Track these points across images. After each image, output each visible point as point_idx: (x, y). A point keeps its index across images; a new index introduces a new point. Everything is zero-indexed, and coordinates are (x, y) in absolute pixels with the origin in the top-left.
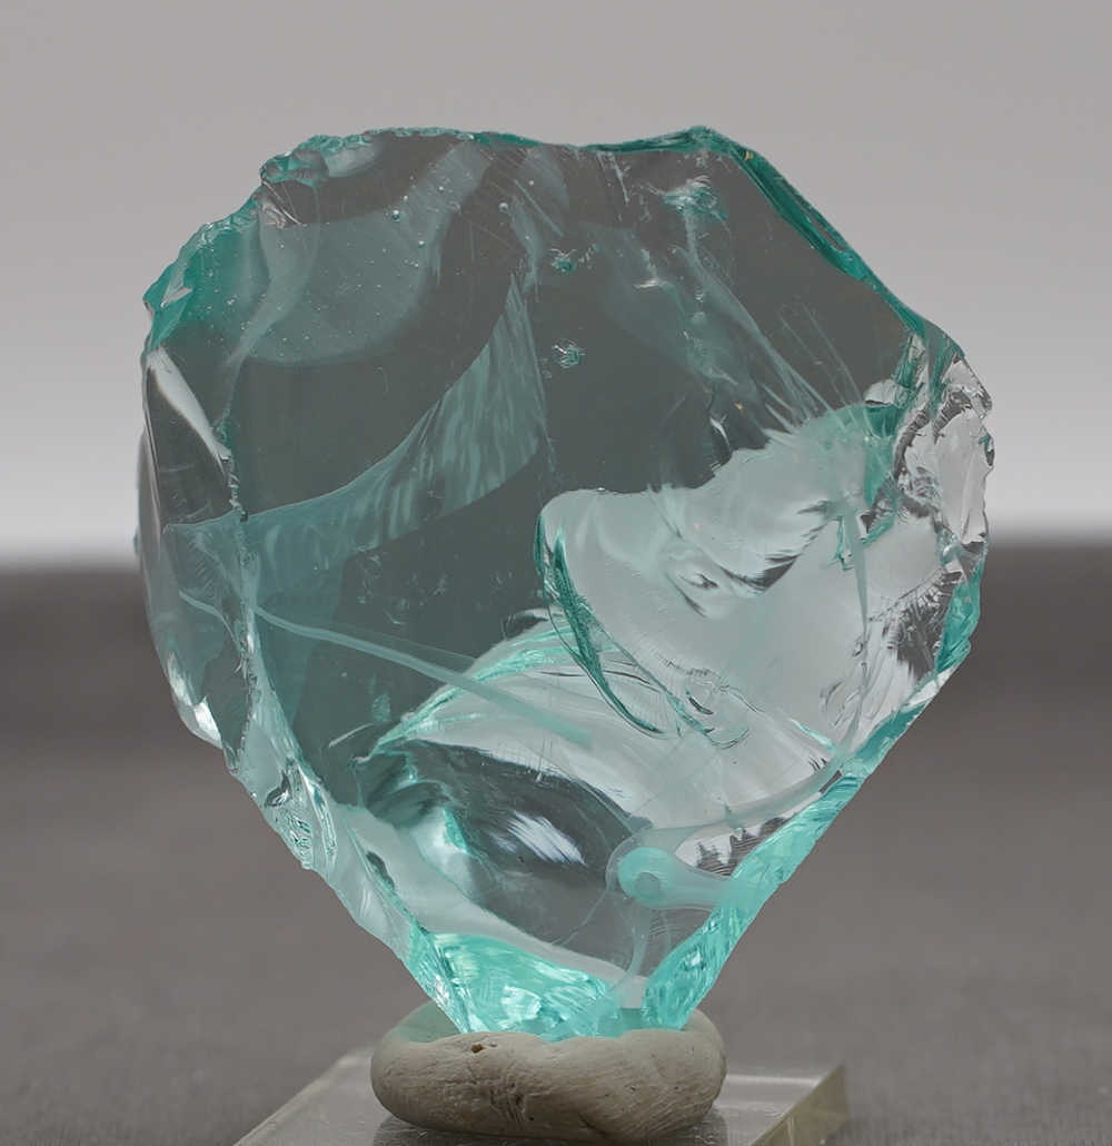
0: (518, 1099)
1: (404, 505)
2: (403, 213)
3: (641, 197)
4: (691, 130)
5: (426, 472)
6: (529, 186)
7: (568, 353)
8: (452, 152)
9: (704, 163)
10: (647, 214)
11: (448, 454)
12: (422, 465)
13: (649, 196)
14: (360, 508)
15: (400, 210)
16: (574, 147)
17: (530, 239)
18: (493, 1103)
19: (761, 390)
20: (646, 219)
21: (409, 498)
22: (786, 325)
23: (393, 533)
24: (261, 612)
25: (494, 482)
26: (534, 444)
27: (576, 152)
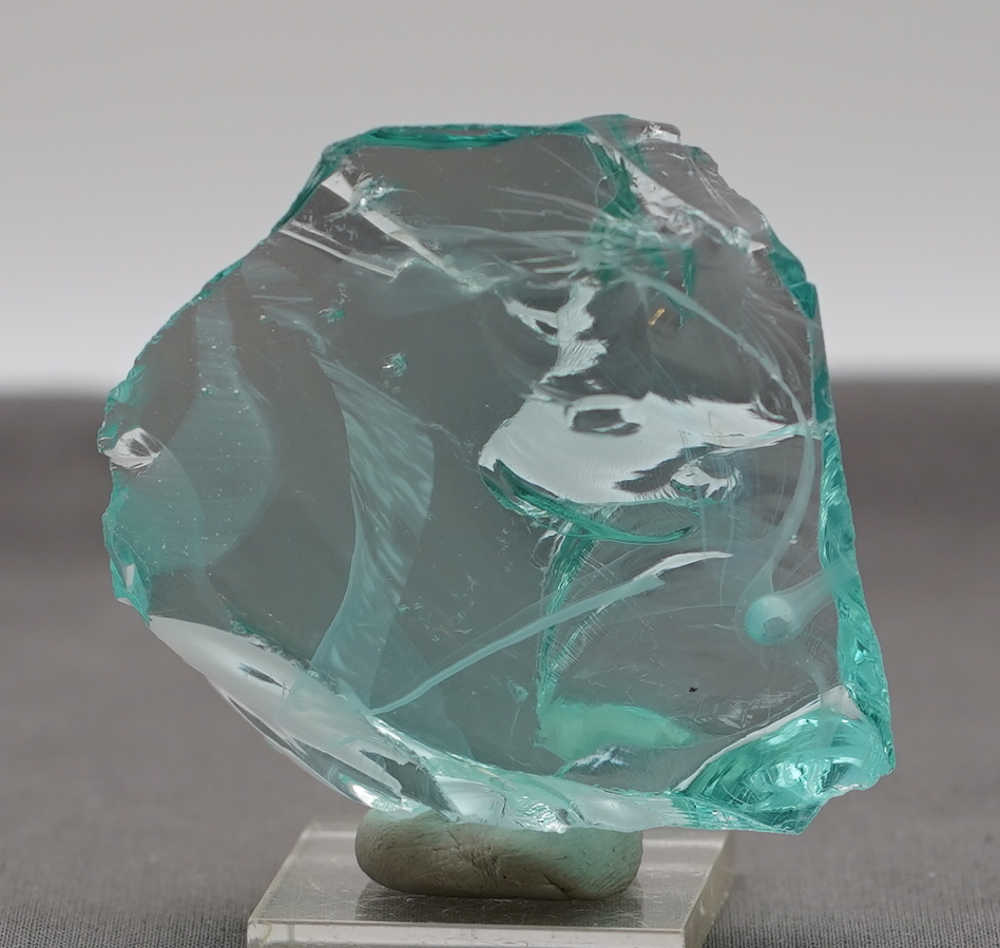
0: (494, 859)
1: (392, 556)
2: (209, 386)
3: (337, 227)
4: (323, 156)
5: (384, 523)
6: (262, 291)
7: (395, 363)
8: (198, 319)
9: (353, 167)
10: (351, 232)
11: (386, 498)
12: (378, 522)
13: (340, 222)
14: (369, 585)
15: (204, 386)
16: (265, 240)
17: (298, 322)
18: (474, 864)
19: (525, 265)
20: (354, 236)
21: (388, 548)
22: (499, 211)
23: (401, 580)
24: (378, 711)
25: (428, 486)
26: (425, 439)
27: (269, 241)
